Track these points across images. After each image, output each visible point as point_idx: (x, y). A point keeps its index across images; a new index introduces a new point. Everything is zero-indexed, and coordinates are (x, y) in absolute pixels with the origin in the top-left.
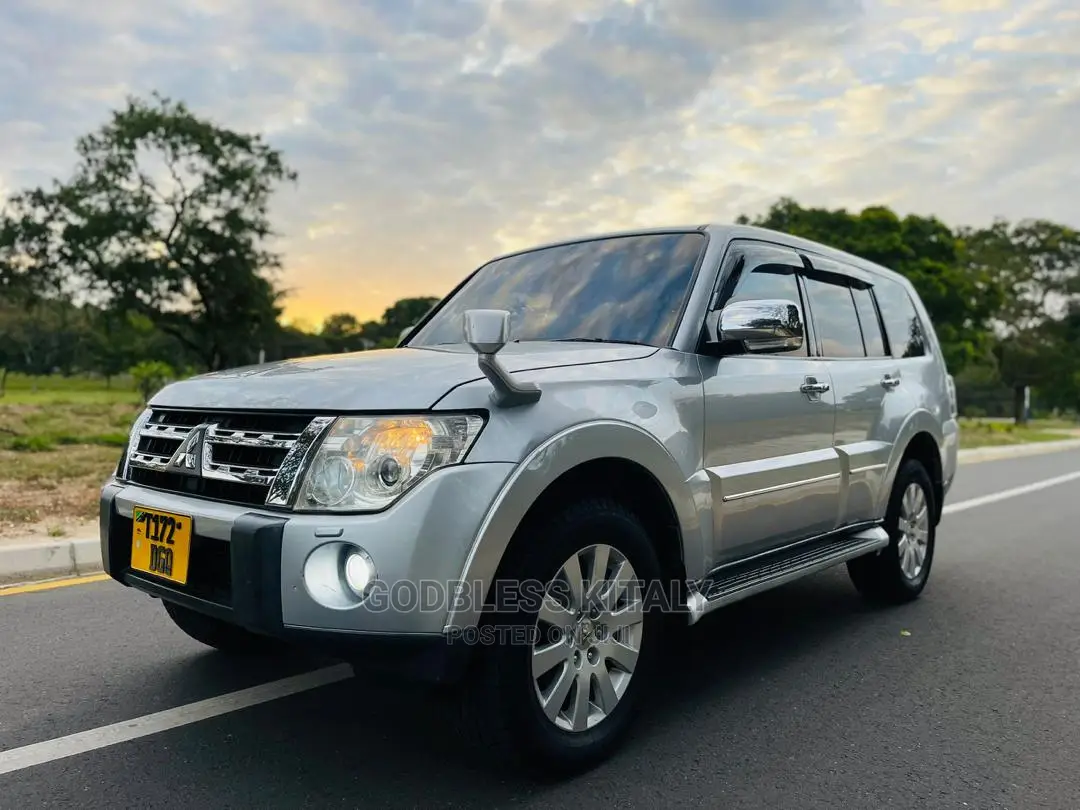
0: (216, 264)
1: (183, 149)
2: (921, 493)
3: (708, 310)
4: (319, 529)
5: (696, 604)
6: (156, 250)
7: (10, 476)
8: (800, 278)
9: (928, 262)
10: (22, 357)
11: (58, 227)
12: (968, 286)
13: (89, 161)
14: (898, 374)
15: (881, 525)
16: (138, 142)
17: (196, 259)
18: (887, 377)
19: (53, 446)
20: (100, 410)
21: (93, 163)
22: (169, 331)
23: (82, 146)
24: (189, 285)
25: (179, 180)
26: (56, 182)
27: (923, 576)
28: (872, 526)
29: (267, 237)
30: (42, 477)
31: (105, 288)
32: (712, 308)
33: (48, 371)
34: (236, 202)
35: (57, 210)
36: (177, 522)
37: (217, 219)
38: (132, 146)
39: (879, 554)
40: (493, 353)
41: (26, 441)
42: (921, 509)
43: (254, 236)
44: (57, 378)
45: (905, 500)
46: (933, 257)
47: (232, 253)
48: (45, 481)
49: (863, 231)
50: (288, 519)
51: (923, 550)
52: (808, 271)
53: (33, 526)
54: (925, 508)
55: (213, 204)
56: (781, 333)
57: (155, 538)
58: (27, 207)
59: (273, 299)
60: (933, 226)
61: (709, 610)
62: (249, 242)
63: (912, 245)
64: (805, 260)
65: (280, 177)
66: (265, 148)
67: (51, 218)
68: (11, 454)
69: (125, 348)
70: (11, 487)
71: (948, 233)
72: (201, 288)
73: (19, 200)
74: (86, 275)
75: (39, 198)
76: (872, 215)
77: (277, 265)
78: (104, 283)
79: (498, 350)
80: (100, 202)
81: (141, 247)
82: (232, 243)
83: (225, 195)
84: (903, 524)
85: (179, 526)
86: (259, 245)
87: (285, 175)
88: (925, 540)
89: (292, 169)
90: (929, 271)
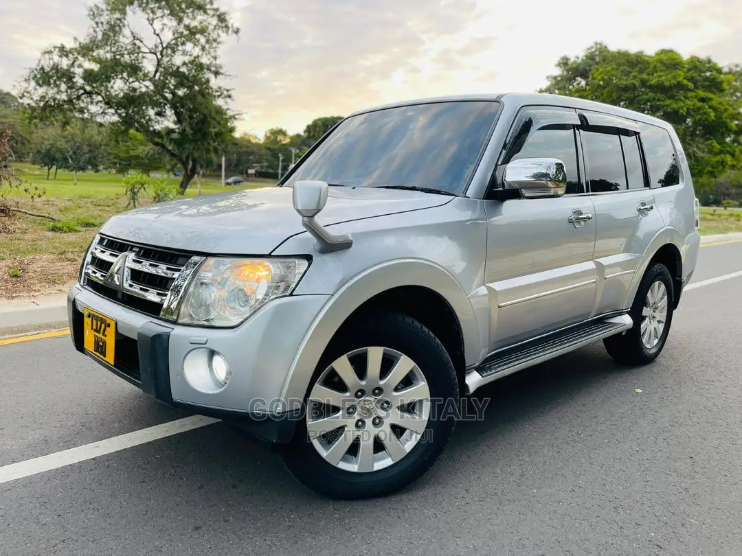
0: (186, 96)
1: (159, 13)
2: (663, 286)
3: (497, 165)
4: (192, 338)
5: (474, 380)
6: (145, 87)
7: (47, 252)
8: (577, 131)
9: (702, 94)
10: (65, 159)
11: (78, 71)
12: (731, 110)
13: (97, 23)
14: (653, 201)
15: (628, 313)
16: (128, 9)
17: (174, 94)
18: (643, 204)
19: (78, 228)
20: (110, 203)
21: (100, 25)
22: (157, 144)
23: (91, 13)
24: (169, 112)
25: (158, 35)
26: (75, 39)
27: (659, 346)
28: (620, 314)
29: (220, 77)
30: (68, 252)
31: (113, 114)
32: (499, 163)
33: (83, 169)
34: (197, 51)
35: (76, 59)
36: (108, 322)
37: (184, 64)
38: (124, 13)
39: (623, 334)
40: (313, 216)
41: (59, 225)
42: (662, 298)
43: (212, 77)
44: (90, 173)
45: (649, 294)
46: (706, 88)
47: (196, 88)
48: (70, 256)
49: (655, 69)
50: (173, 329)
51: (661, 327)
52: (585, 125)
53: (61, 287)
54: (666, 297)
55: (180, 53)
56: (550, 184)
57: (96, 331)
58: (56, 58)
59: (227, 120)
60: (709, 65)
61: (483, 383)
62: (208, 81)
63: (691, 79)
64: (582, 118)
65: (227, 32)
66: (217, 10)
67: (73, 65)
68: (50, 234)
69: (132, 153)
70: (48, 260)
71: (719, 71)
72: (176, 114)
73: (50, 52)
74: (100, 104)
75: (63, 52)
76: (663, 57)
77: (229, 97)
78: (112, 111)
79: (316, 213)
80: (105, 53)
81: (136, 85)
82: (196, 80)
83: (189, 46)
84: (646, 311)
85: (109, 326)
86: (214, 83)
87: (230, 30)
88: (664, 320)
89: (236, 26)
90: (702, 100)
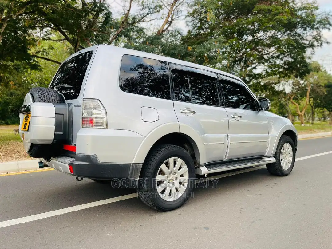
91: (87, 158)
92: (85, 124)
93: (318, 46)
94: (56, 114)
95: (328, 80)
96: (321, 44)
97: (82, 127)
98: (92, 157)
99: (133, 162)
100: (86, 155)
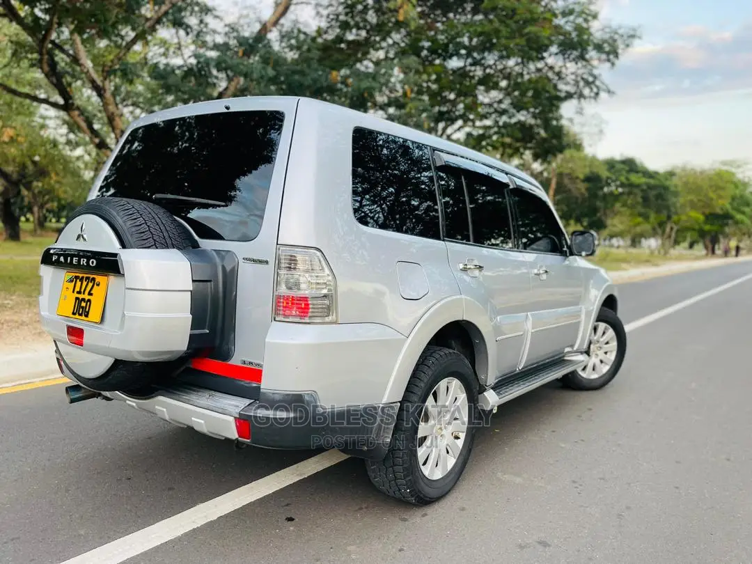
91: (295, 401)
92: (281, 312)
93: (590, 97)
94: (193, 281)
95: (590, 166)
96: (597, 94)
97: (275, 320)
98: (307, 398)
99: (385, 400)
100: (293, 395)
